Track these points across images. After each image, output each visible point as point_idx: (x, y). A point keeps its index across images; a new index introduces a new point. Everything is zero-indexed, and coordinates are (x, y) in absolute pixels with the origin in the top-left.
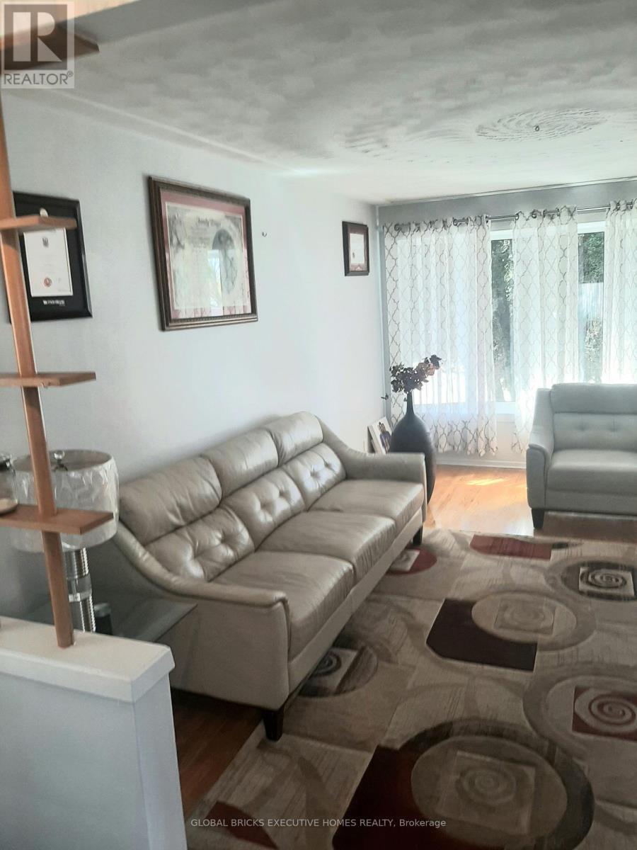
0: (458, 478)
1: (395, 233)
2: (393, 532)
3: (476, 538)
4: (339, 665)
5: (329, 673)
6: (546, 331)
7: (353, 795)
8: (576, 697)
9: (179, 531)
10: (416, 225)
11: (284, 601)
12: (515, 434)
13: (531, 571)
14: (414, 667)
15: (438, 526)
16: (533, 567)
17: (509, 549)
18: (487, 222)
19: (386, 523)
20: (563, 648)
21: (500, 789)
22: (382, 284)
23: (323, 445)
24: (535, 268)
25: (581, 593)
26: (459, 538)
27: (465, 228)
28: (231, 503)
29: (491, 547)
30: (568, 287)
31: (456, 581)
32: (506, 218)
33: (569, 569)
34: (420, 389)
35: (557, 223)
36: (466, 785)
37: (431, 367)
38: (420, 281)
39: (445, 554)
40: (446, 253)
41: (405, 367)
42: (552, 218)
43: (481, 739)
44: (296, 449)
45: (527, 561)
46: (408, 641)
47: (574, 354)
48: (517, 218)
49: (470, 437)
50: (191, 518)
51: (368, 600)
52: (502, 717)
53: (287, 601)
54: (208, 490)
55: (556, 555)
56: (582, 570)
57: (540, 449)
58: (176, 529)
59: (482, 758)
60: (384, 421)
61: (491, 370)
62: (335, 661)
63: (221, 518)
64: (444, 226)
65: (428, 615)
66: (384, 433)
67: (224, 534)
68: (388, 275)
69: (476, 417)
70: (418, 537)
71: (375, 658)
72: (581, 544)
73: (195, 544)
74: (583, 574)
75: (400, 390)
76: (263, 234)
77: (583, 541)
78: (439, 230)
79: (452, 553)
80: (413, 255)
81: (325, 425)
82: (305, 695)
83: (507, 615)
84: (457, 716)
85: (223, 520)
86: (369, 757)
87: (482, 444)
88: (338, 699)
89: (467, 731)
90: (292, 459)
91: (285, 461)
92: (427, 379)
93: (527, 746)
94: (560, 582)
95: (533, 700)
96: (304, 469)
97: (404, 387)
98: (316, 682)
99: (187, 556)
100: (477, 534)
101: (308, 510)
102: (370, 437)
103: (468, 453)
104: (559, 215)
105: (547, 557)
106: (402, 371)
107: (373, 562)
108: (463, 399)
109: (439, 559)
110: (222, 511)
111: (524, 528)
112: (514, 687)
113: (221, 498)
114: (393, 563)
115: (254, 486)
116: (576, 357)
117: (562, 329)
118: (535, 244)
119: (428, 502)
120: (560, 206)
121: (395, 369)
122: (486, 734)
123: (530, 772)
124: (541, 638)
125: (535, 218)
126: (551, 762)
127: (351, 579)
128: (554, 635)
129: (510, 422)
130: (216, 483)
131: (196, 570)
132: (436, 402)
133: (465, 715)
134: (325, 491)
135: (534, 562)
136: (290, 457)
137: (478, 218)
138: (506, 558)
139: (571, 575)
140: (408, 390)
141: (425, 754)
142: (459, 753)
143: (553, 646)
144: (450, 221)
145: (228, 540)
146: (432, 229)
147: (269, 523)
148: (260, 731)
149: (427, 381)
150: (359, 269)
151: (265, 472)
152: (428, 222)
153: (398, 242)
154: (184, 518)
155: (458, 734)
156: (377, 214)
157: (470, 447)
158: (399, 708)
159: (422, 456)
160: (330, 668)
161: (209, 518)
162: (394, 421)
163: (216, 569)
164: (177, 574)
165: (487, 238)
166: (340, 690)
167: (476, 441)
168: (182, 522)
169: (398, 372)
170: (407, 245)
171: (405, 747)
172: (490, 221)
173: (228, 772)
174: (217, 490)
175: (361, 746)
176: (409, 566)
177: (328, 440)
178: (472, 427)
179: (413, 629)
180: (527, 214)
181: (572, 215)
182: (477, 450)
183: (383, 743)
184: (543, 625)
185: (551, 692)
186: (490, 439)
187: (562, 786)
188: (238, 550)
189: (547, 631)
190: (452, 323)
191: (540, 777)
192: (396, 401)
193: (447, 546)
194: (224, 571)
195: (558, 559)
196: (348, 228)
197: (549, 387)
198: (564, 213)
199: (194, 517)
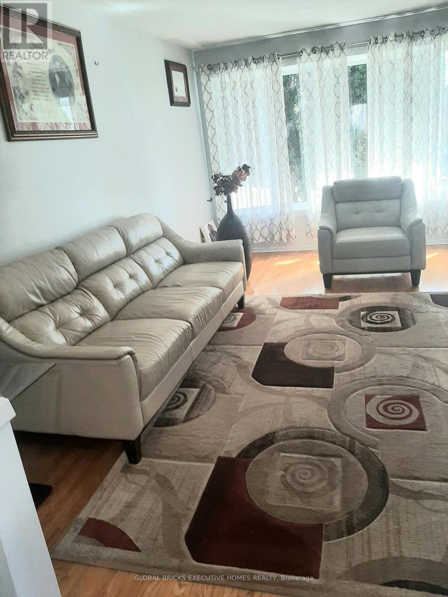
0: (269, 261)
1: (208, 72)
2: (222, 298)
3: (284, 299)
4: (185, 400)
5: (177, 407)
6: (327, 144)
7: (200, 498)
8: (367, 402)
9: (41, 309)
10: (224, 64)
11: (131, 354)
12: (308, 225)
13: (326, 318)
14: (243, 395)
15: (256, 294)
16: (326, 314)
17: (308, 305)
18: (279, 58)
19: (216, 292)
20: (353, 369)
21: (316, 478)
22: (201, 113)
23: (163, 238)
24: (316, 93)
25: (363, 329)
26: (271, 301)
27: (262, 65)
28: (86, 285)
29: (295, 305)
30: (342, 107)
31: (272, 329)
32: (293, 55)
33: (353, 314)
34: (236, 192)
35: (331, 58)
36: (288, 478)
37: (243, 173)
38: (230, 110)
39: (262, 313)
40: (249, 86)
41: (223, 175)
42: (327, 53)
43: (298, 441)
44: (141, 241)
45: (322, 311)
46: (238, 376)
47: (348, 160)
48: (301, 54)
49: (275, 230)
50: (52, 298)
51: (204, 350)
52: (312, 424)
53: (134, 354)
54: (65, 275)
55: (343, 305)
56: (362, 313)
57: (328, 229)
58: (39, 307)
59: (300, 456)
60: (212, 223)
61: (288, 177)
62: (182, 397)
63: (79, 297)
64: (246, 64)
65: (251, 356)
66: (212, 232)
67: (82, 308)
68: (205, 106)
69: (279, 215)
70: (241, 302)
71: (213, 392)
72: (360, 296)
73: (56, 318)
74: (363, 316)
75: (221, 195)
76: (96, 64)
77: (361, 293)
78: (242, 67)
79: (267, 312)
80: (223, 89)
81: (164, 224)
82: (159, 426)
83: (310, 350)
84: (279, 426)
85: (80, 298)
86: (212, 466)
87: (284, 234)
88: (185, 425)
89: (287, 437)
90: (138, 249)
91: (133, 251)
92: (241, 184)
93: (334, 443)
94: (347, 323)
95: (335, 408)
96: (148, 256)
97: (224, 191)
98: (167, 415)
99: (50, 328)
100: (284, 296)
101: (154, 288)
102: (202, 236)
103: (275, 242)
104: (333, 50)
105: (337, 308)
106: (221, 178)
107: (207, 321)
108: (269, 203)
109: (258, 316)
110: (79, 291)
111: (318, 289)
112: (320, 400)
113: (77, 281)
114: (223, 323)
115: (106, 271)
116: (350, 162)
117: (339, 140)
118: (315, 75)
119: (248, 278)
120: (333, 43)
121: (216, 178)
122: (302, 438)
123: (337, 462)
124: (337, 364)
125: (315, 53)
126: (352, 452)
127: (190, 335)
128: (346, 360)
129: (303, 216)
130: (72, 269)
131: (58, 339)
132: (249, 206)
133: (285, 426)
134: (168, 273)
135: (327, 311)
136: (136, 249)
137: (272, 56)
138: (307, 311)
139: (354, 318)
140: (227, 193)
141: (256, 458)
142: (282, 454)
143: (347, 368)
144: (250, 59)
145: (86, 313)
146: (236, 68)
147: (122, 299)
148: (123, 458)
149: (241, 186)
150: (181, 100)
151: (115, 261)
152: (233, 62)
153: (211, 79)
154: (45, 298)
155: (281, 440)
156: (193, 58)
157: (277, 238)
158: (233, 427)
159: (241, 241)
160: (178, 403)
161: (68, 297)
162: (219, 222)
163: (77, 336)
164: (41, 342)
165: (279, 72)
166: (187, 419)
167: (281, 233)
168: (44, 302)
169: (218, 180)
170: (219, 82)
171: (239, 456)
172: (280, 58)
173: (98, 493)
174: (73, 275)
175: (204, 459)
176: (235, 324)
177: (167, 234)
178: (277, 222)
179: (242, 367)
180: (309, 50)
181: (342, 50)
182: (281, 239)
183: (222, 455)
184: (337, 354)
185: (347, 400)
186: (290, 230)
187: (363, 470)
188: (96, 321)
189: (340, 358)
190: (257, 142)
191: (346, 465)
192: (220, 207)
193: (263, 307)
194: (84, 338)
195: (344, 308)
196: (169, 66)
197: (331, 184)
198: (337, 48)
199: (54, 298)
